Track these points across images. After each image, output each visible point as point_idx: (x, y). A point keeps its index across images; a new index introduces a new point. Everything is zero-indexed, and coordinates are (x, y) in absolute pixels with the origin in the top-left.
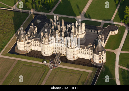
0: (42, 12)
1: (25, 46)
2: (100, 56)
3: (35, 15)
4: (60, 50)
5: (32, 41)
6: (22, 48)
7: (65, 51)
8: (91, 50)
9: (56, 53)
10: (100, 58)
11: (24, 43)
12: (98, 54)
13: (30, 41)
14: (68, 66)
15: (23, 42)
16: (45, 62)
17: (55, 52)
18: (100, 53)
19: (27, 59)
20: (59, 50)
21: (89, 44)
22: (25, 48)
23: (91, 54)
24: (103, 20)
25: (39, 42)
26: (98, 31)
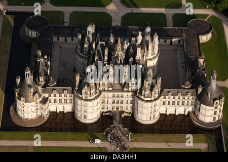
0: (25, 5)
1: (37, 109)
2: (216, 108)
3: (13, 16)
4: (119, 105)
5: (52, 95)
6: (32, 114)
7: (130, 105)
8: (191, 97)
9: (109, 111)
10: (215, 113)
11: (36, 103)
12: (212, 106)
13: (46, 95)
14: (150, 142)
15: (33, 102)
16: (98, 141)
17: (105, 110)
18: (217, 103)
19: (53, 139)
20: (116, 105)
21: (184, 84)
22: (37, 112)
23: (190, 104)
24: (166, 8)
25: (68, 95)
26: (173, 40)
